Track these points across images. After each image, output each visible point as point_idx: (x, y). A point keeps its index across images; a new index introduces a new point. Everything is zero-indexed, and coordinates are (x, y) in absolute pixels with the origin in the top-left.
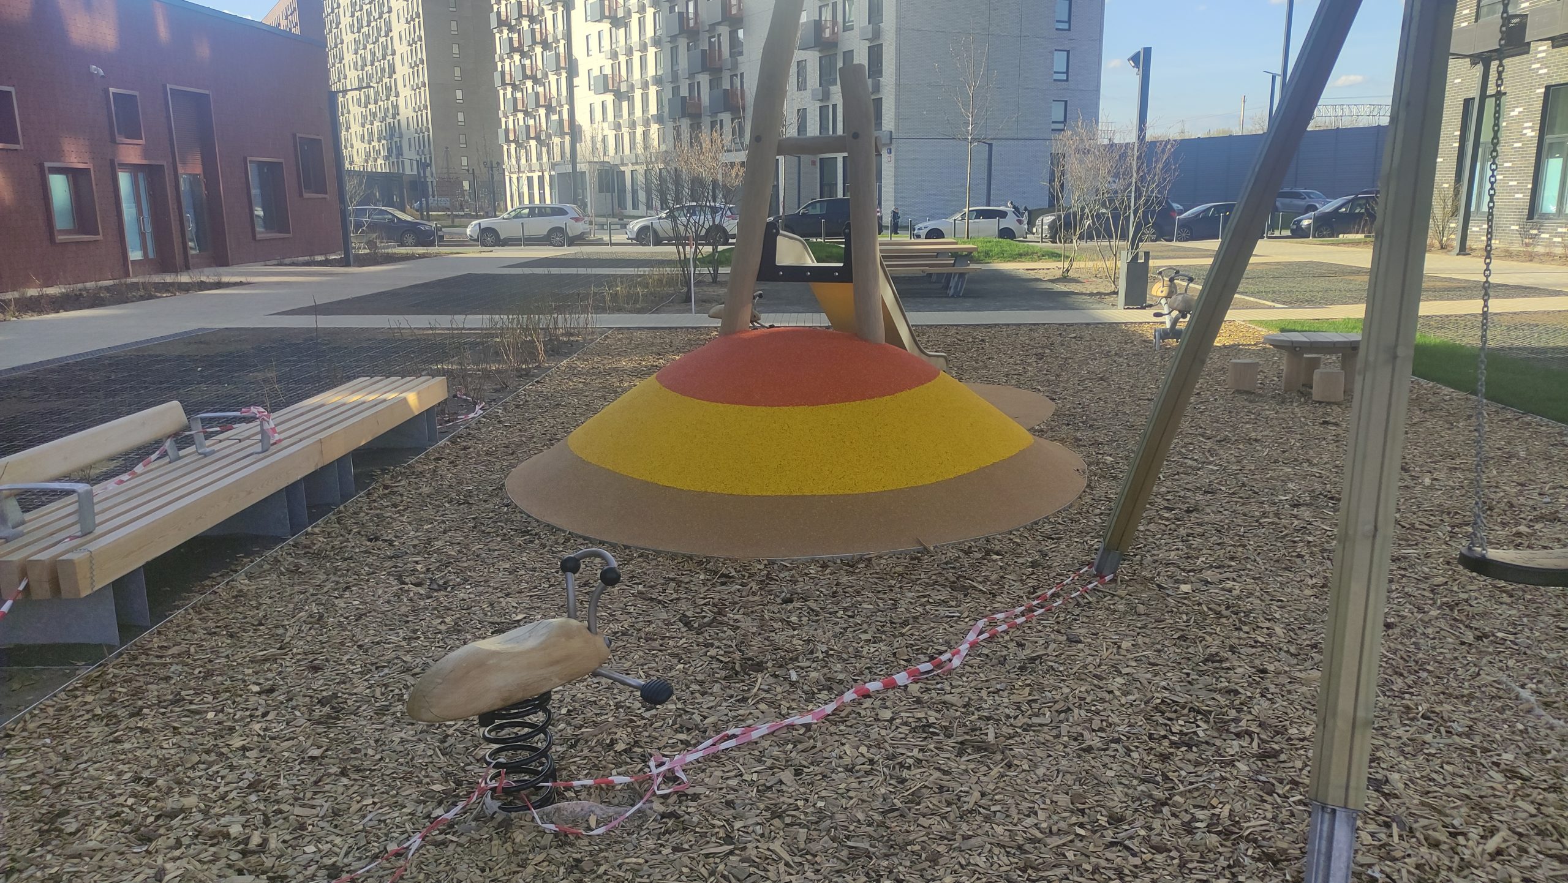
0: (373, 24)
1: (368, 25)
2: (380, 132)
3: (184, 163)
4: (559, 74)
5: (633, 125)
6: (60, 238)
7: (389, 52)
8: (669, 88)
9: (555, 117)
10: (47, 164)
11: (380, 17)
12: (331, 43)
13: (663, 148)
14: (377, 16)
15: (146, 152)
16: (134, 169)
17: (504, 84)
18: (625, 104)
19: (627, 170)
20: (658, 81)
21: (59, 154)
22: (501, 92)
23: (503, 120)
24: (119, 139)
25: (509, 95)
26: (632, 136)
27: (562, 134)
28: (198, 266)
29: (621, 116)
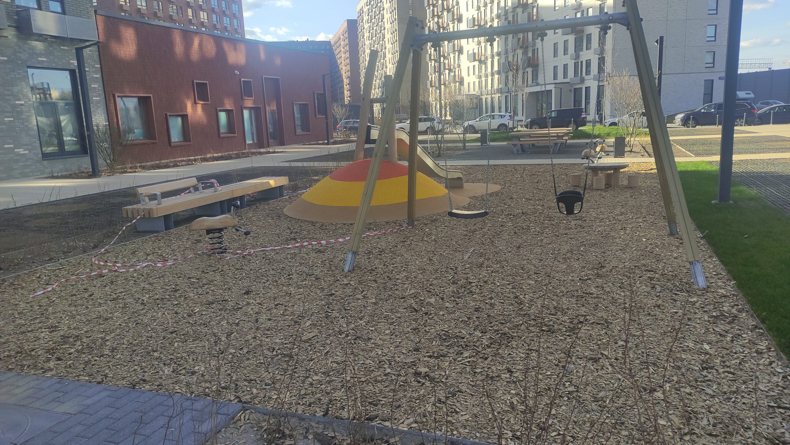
0: (378, 35)
1: (376, 36)
2: (379, 85)
3: (269, 105)
4: (455, 54)
5: (486, 76)
6: (222, 135)
7: (384, 48)
8: (503, 57)
9: (452, 74)
10: (218, 109)
11: (380, 32)
12: (360, 45)
13: (500, 86)
14: (379, 32)
15: (254, 102)
16: (250, 109)
17: (430, 59)
18: (483, 66)
19: (484, 98)
20: (499, 54)
21: (222, 104)
22: (430, 64)
23: (430, 76)
24: (244, 98)
25: (433, 65)
26: (486, 81)
27: (455, 82)
28: (272, 146)
29: (481, 72)
